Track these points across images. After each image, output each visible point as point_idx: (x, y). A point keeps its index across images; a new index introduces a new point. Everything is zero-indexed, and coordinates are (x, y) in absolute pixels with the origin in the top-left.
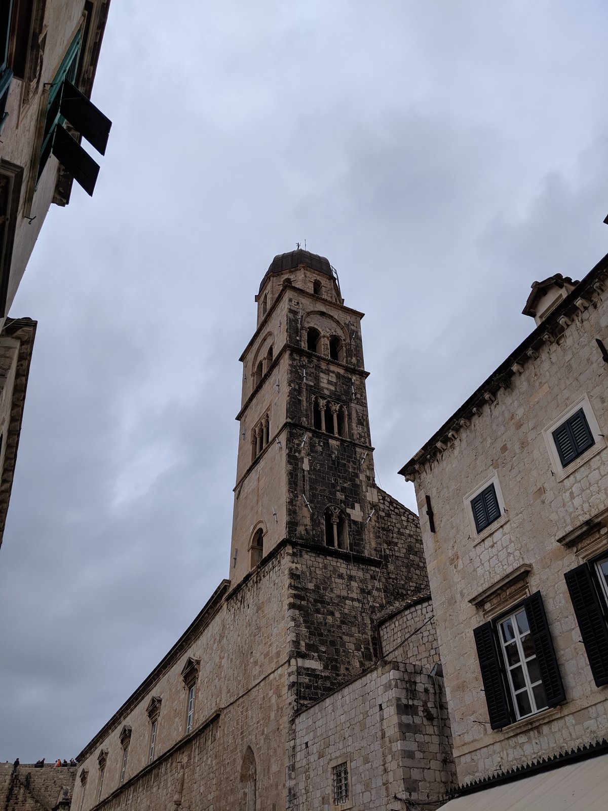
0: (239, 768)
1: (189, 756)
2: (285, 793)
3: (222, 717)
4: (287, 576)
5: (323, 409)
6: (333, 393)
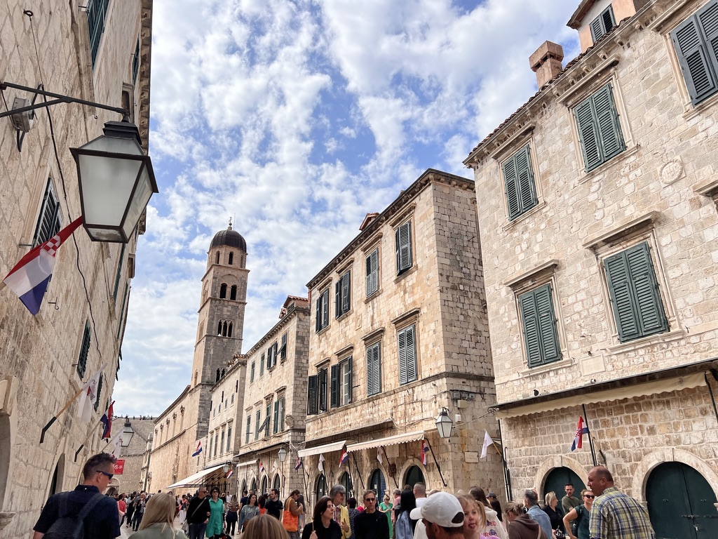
0: (187, 449)
1: (180, 440)
3: (186, 432)
4: (199, 396)
5: (223, 325)
6: (228, 316)
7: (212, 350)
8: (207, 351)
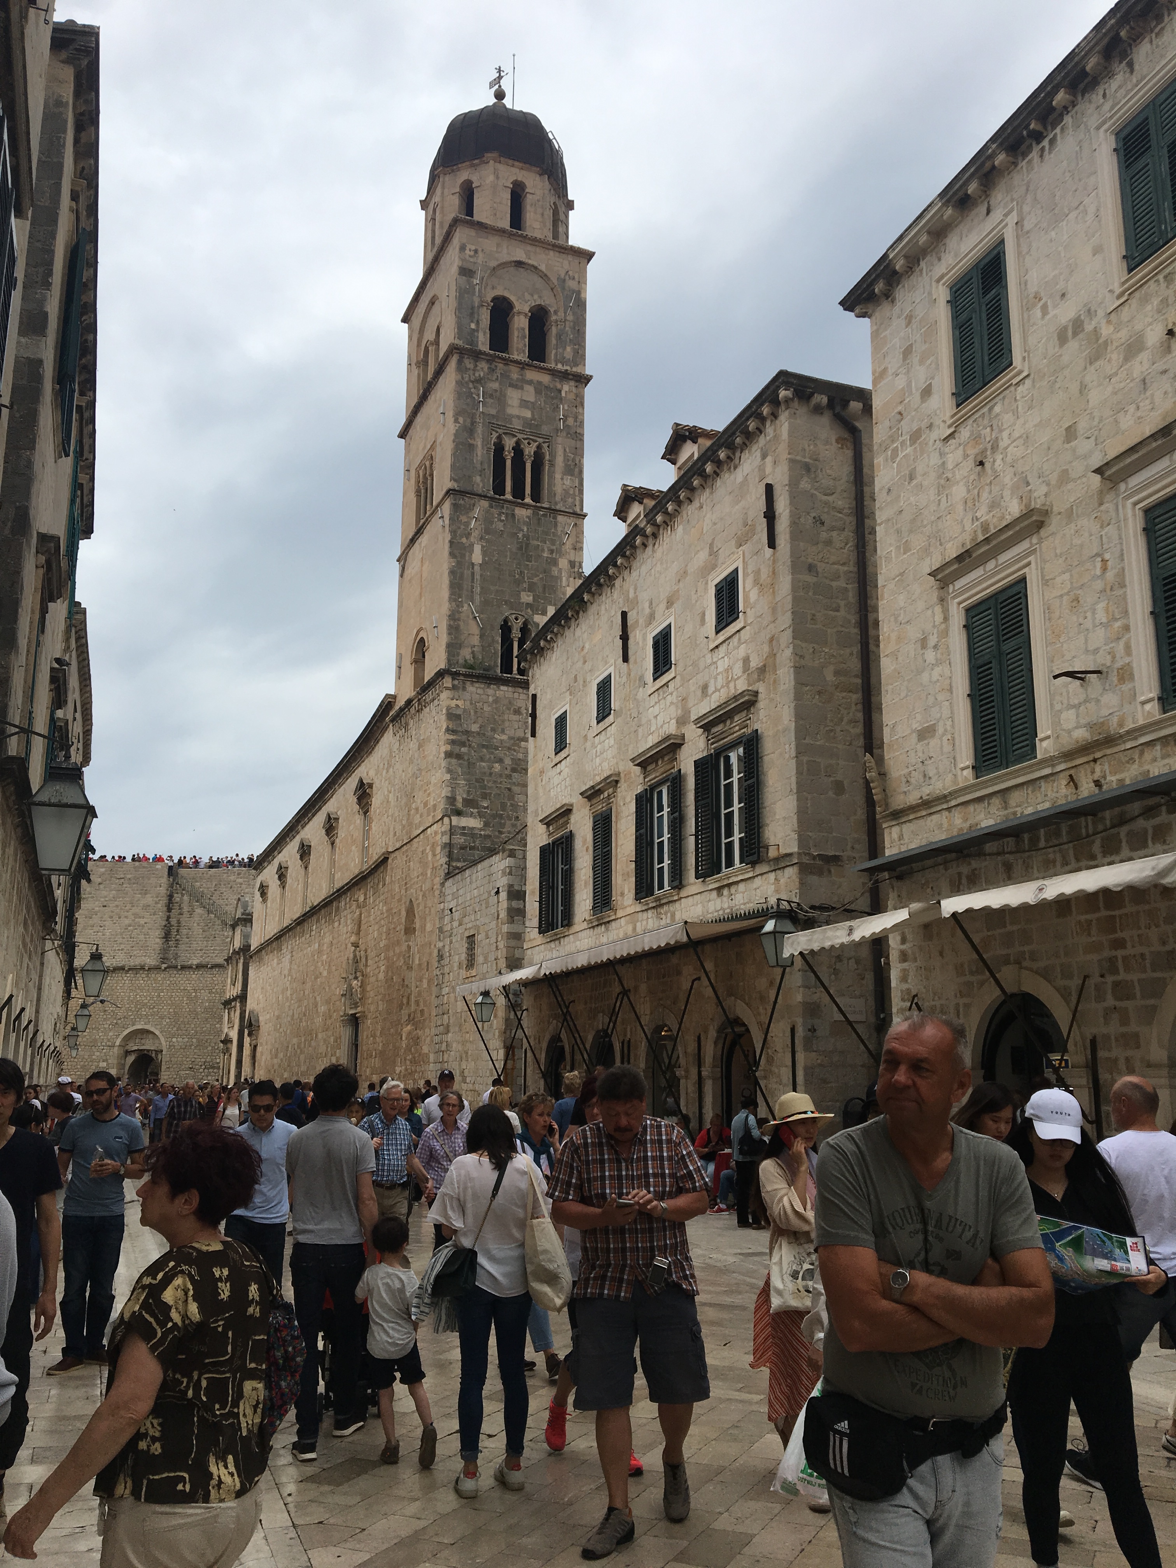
0: (403, 920)
1: (365, 895)
2: (436, 951)
3: (390, 860)
4: (444, 717)
5: (509, 455)
6: (527, 423)
7: (477, 549)
8: (458, 550)
